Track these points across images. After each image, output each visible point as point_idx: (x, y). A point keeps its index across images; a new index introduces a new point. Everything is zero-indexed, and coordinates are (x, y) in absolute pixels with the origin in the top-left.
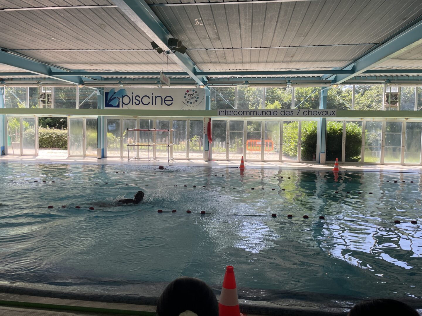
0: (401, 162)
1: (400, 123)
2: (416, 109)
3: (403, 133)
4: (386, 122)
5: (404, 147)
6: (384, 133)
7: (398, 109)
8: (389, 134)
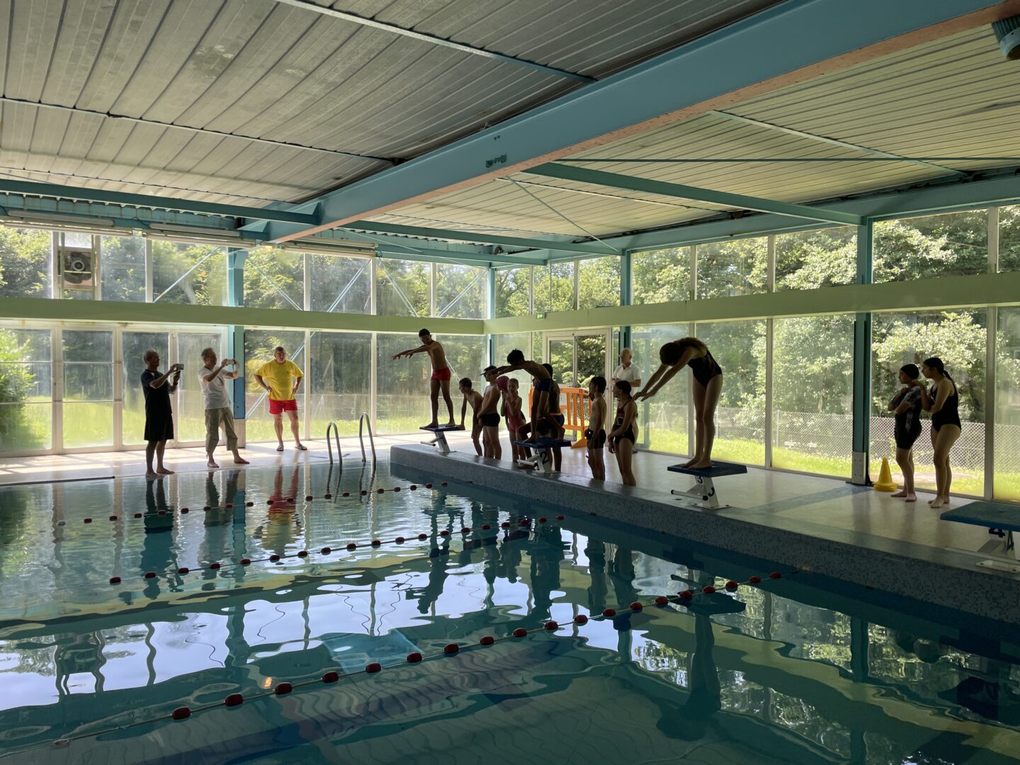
0: (115, 442)
1: (107, 335)
2: (148, 299)
3: (116, 362)
4: (64, 332)
5: (120, 400)
6: (60, 361)
7: (99, 298)
8: (75, 365)
